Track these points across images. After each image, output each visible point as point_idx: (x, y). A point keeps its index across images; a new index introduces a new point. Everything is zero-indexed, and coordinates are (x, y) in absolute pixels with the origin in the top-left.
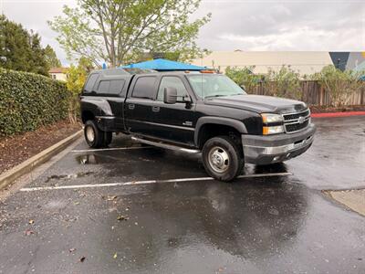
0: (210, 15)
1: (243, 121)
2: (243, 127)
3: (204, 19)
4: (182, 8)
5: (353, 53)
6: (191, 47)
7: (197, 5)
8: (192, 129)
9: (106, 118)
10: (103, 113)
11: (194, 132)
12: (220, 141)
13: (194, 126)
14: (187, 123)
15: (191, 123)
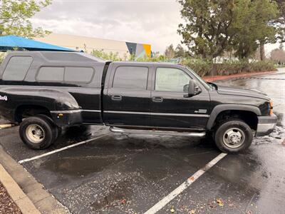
1: (258, 107)
2: (258, 111)
8: (207, 116)
9: (71, 112)
10: (66, 108)
11: (208, 118)
12: (238, 124)
13: (209, 113)
14: (201, 111)
15: (205, 111)
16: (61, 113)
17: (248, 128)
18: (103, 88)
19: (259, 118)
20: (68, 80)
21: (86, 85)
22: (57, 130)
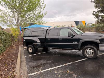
0: (47, 12)
1: (98, 40)
2: (99, 42)
3: (46, 13)
4: (39, 10)
5: (80, 21)
6: (41, 21)
7: (43, 9)
8: (78, 44)
9: (38, 43)
10: (37, 42)
11: (78, 45)
12: (90, 47)
13: (78, 43)
14: (75, 42)
15: (77, 42)
16: (35, 44)
17: (95, 48)
18: (46, 36)
19: (99, 44)
20: (38, 35)
21: (42, 36)
22: (36, 49)
